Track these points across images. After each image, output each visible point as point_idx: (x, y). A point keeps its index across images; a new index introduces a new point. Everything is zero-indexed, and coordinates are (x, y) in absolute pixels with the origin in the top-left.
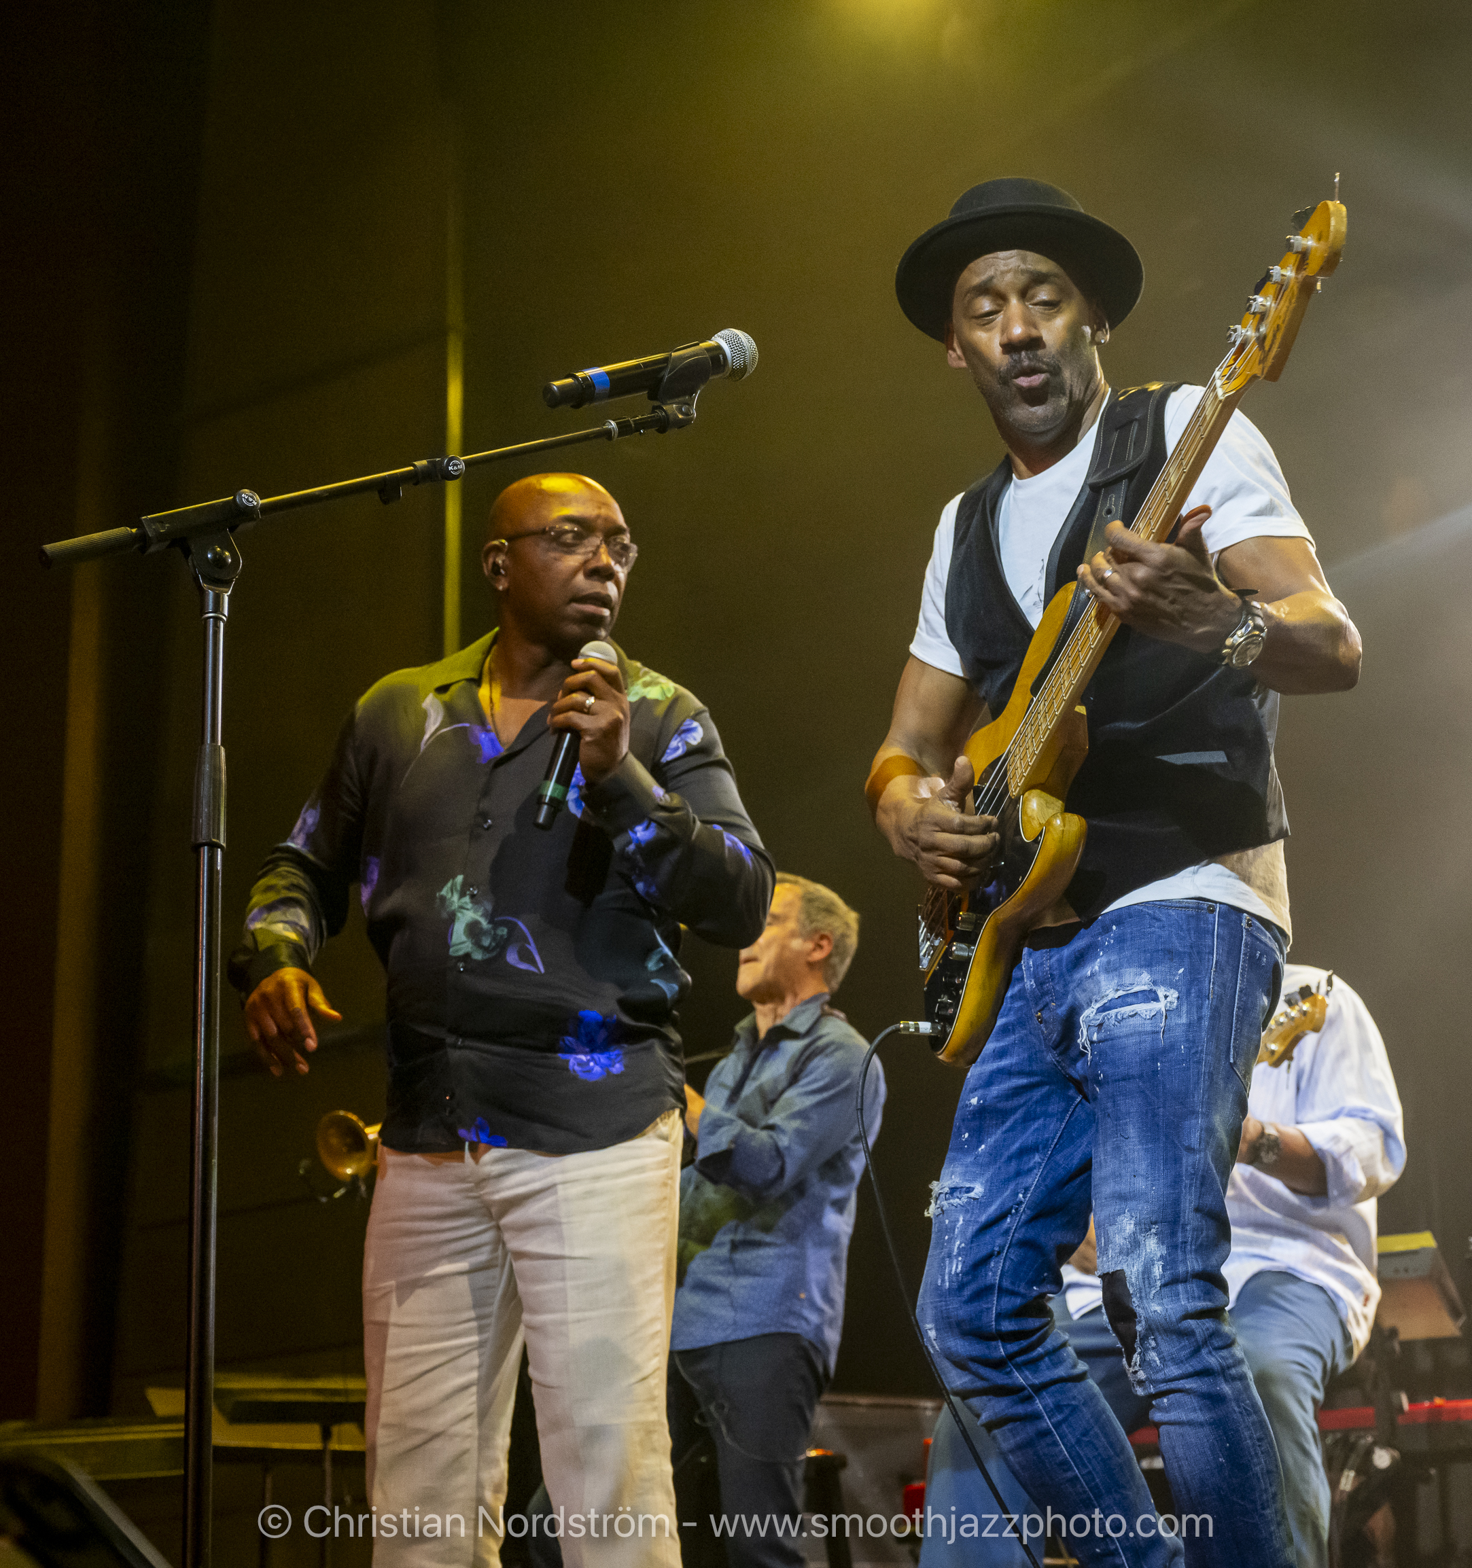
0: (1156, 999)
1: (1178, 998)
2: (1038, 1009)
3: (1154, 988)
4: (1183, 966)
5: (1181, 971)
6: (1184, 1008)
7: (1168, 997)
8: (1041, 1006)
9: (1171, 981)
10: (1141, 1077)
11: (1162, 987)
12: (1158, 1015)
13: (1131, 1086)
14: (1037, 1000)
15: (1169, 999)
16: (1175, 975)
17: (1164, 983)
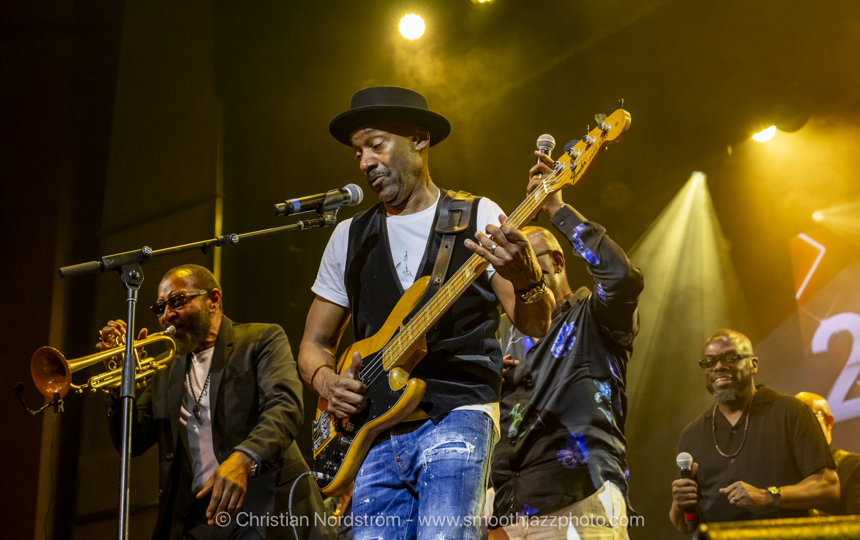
0: (465, 447)
1: (475, 449)
2: (398, 455)
3: (465, 442)
4: (477, 436)
5: (476, 438)
6: (476, 454)
7: (470, 447)
8: (400, 453)
9: (472, 441)
10: (454, 477)
11: (468, 443)
12: (465, 454)
13: (449, 480)
14: (397, 450)
15: (471, 448)
16: (473, 439)
17: (469, 441)
